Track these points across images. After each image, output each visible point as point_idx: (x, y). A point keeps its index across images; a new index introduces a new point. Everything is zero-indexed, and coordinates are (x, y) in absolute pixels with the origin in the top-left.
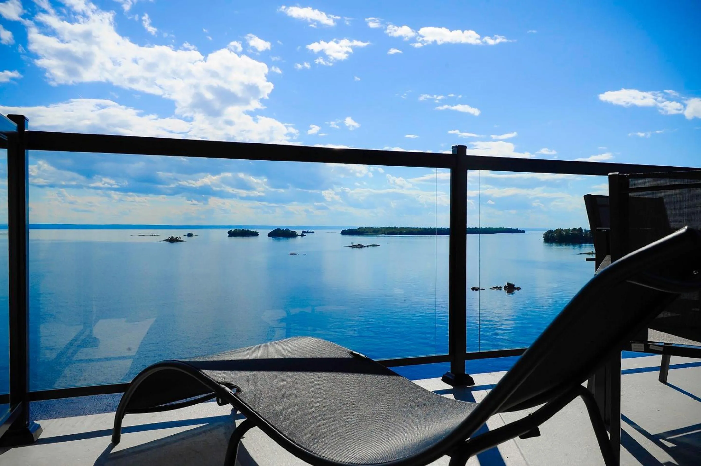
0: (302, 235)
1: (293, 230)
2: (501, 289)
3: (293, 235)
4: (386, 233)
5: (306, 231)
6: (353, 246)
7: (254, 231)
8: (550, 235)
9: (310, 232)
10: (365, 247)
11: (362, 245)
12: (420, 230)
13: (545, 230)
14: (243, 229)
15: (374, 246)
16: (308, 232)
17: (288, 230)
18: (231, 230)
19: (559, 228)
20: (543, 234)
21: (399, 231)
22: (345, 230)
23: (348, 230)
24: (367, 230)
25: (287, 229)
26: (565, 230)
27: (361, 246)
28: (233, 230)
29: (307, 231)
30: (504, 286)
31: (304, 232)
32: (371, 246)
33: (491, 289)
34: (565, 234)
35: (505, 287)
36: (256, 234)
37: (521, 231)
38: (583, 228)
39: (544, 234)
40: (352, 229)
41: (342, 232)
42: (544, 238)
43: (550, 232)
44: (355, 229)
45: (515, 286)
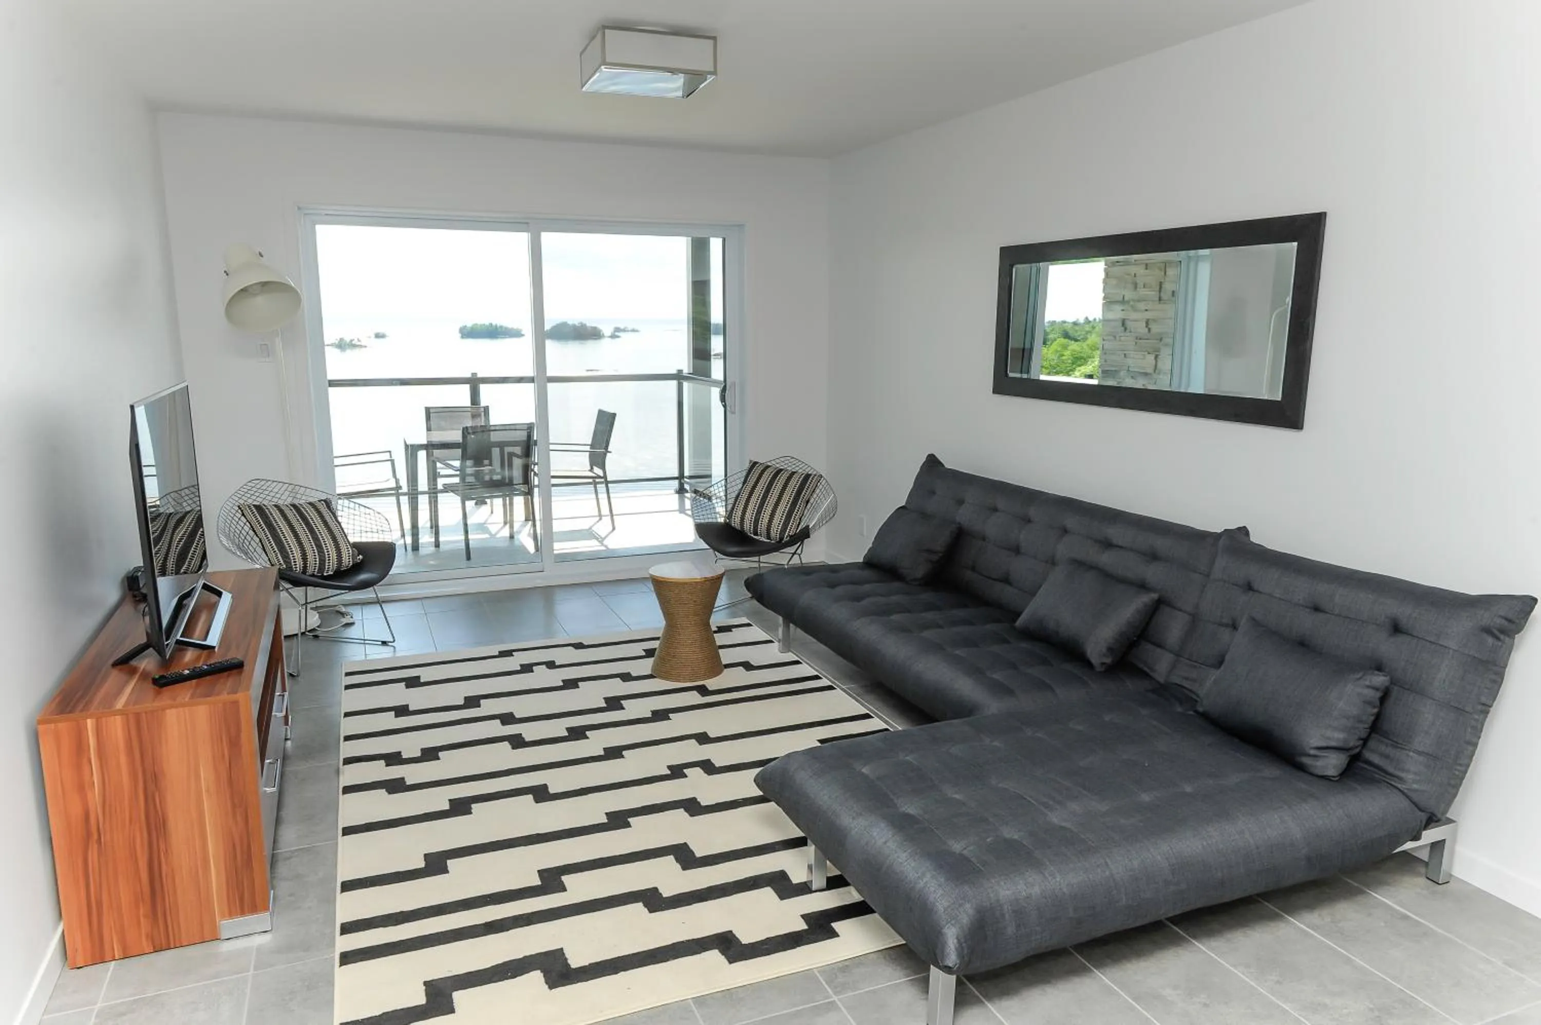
0: (613, 336)
1: (593, 326)
3: (594, 336)
7: (512, 329)
9: (630, 329)
14: (490, 327)
16: (624, 330)
17: (583, 326)
25: (581, 323)
31: (617, 330)
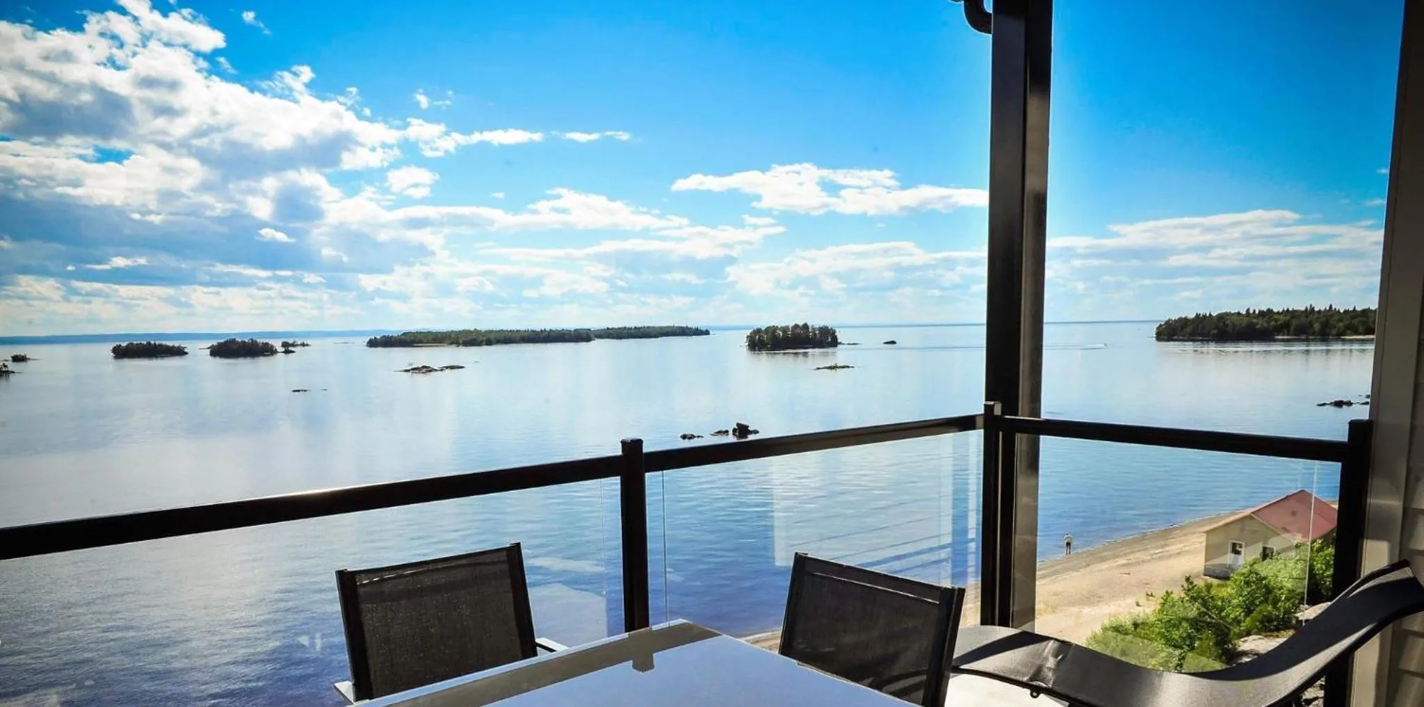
0: (287, 351)
1: (265, 342)
2: (728, 434)
3: (267, 352)
4: (461, 341)
5: (291, 341)
6: (412, 369)
7: (173, 347)
8: (757, 337)
9: (299, 343)
10: (436, 370)
11: (429, 367)
12: (525, 334)
13: (747, 328)
14: (149, 343)
15: (452, 368)
17: (254, 343)
18: (120, 345)
19: (772, 325)
20: (746, 336)
21: (484, 339)
22: (375, 338)
23: (382, 337)
24: (420, 337)
25: (251, 339)
26: (782, 327)
27: (427, 370)
28: (124, 344)
29: (294, 343)
30: (732, 428)
31: (287, 344)
32: (447, 368)
33: (712, 435)
34: (781, 334)
35: (734, 431)
36: (179, 352)
37: (703, 331)
38: (810, 324)
39: (748, 337)
40: (390, 335)
41: (368, 343)
42: (747, 344)
43: (758, 331)
44: (396, 335)
45: (749, 428)
